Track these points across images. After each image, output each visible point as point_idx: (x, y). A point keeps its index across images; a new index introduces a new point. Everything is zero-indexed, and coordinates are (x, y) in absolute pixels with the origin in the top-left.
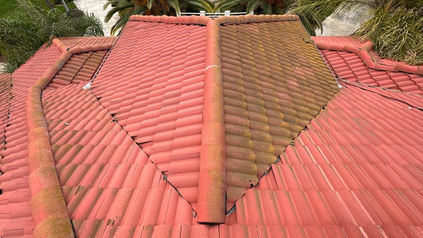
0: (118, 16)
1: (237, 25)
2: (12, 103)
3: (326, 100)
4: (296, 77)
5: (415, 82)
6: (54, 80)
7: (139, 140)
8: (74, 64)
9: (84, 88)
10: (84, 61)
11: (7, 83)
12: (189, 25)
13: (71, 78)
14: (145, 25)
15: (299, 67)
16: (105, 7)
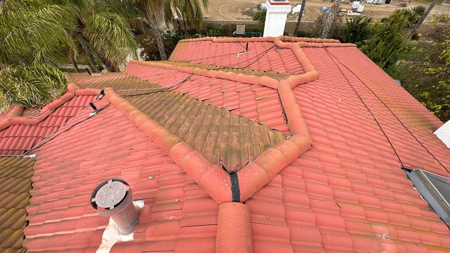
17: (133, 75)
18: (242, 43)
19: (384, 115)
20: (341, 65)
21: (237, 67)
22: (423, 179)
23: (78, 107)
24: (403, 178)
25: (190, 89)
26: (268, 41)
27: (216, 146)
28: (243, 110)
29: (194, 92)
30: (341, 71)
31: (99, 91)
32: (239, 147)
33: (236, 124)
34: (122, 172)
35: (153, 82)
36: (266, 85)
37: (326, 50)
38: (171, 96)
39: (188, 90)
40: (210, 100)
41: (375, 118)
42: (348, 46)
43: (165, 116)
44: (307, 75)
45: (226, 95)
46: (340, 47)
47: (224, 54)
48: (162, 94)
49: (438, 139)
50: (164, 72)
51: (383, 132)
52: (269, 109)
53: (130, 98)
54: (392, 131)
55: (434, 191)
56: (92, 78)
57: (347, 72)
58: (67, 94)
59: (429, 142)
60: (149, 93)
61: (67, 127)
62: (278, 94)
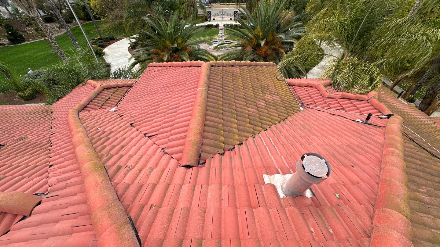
0: (139, 67)
1: (224, 67)
2: (53, 123)
3: (287, 115)
4: (264, 100)
5: (354, 104)
6: (89, 106)
7: (148, 135)
8: (104, 96)
9: (111, 111)
10: (112, 93)
11: (49, 111)
12: (190, 67)
13: (101, 105)
14: (160, 69)
15: (269, 94)
16: (130, 59)
23: (358, 109)
31: (388, 112)
43: (423, 187)
56: (396, 101)
60: (434, 156)
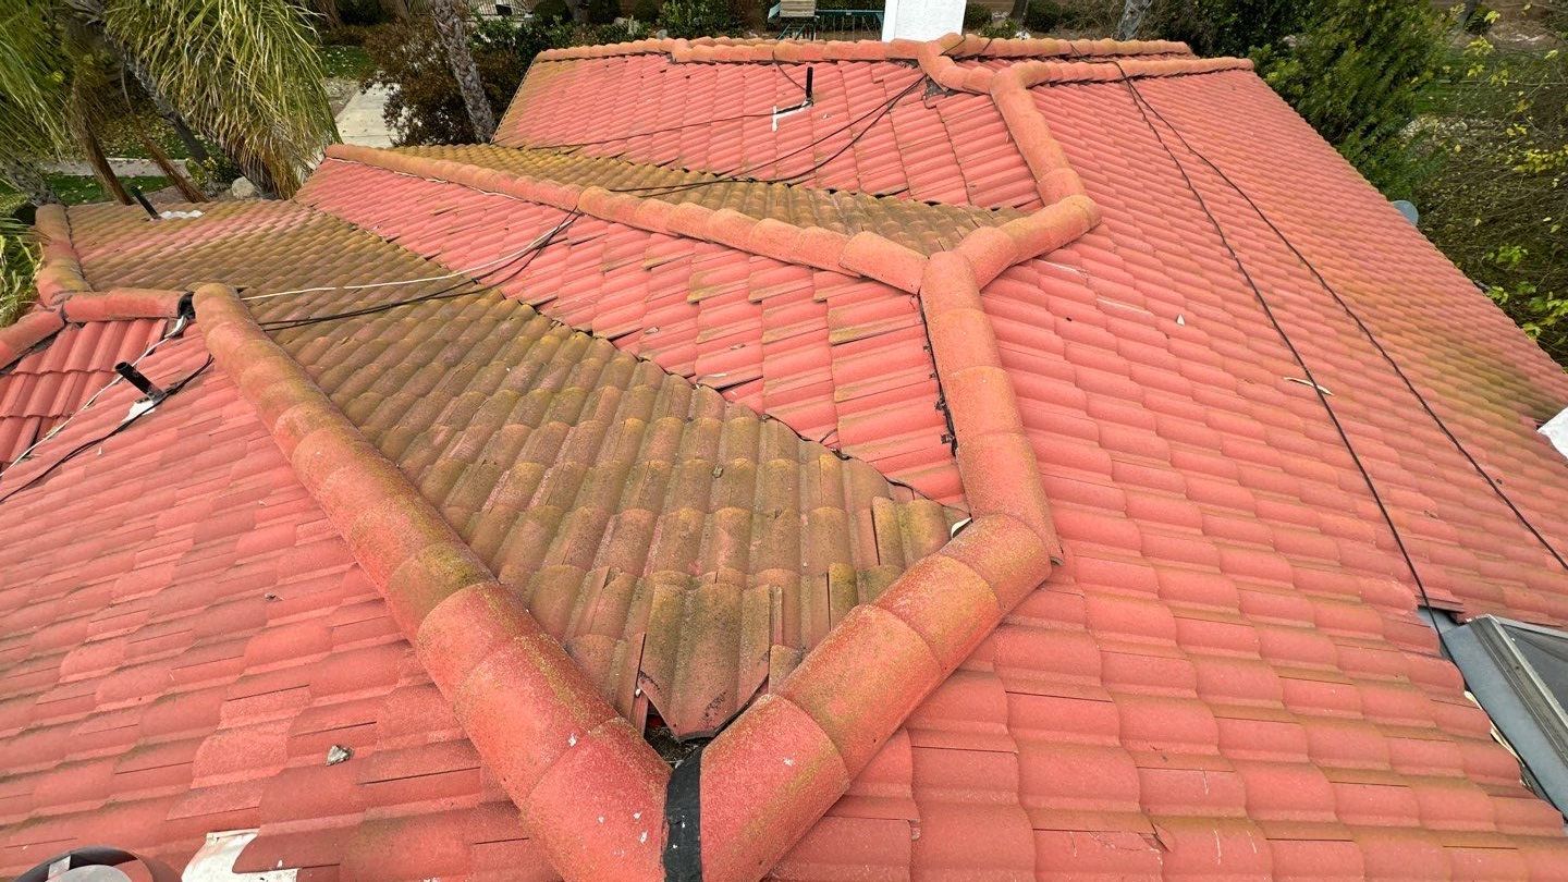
5: (51, 372)
17: (339, 215)
18: (789, 69)
19: (1355, 371)
20: (1193, 158)
21: (769, 174)
22: (1503, 657)
23: (84, 373)
24: (1423, 654)
25: (563, 284)
26: (894, 61)
27: (632, 591)
28: (774, 389)
29: (577, 299)
30: (1190, 187)
31: (169, 301)
32: (733, 596)
33: (737, 462)
34: (223, 714)
35: (418, 250)
36: (872, 275)
37: (1133, 93)
38: (482, 321)
39: (555, 288)
40: (645, 338)
41: (1320, 392)
42: (1220, 71)
43: (435, 426)
44: (1048, 219)
45: (708, 316)
46: (1188, 74)
47: (717, 116)
48: (445, 310)
49: (1555, 453)
50: (462, 201)
51: (1352, 453)
52: (885, 386)
53: (301, 333)
54: (1387, 444)
55: (1545, 708)
56: (162, 230)
57: (1216, 187)
58: (35, 318)
59: (1521, 473)
60: (386, 308)
61: (35, 468)
62: (920, 318)
